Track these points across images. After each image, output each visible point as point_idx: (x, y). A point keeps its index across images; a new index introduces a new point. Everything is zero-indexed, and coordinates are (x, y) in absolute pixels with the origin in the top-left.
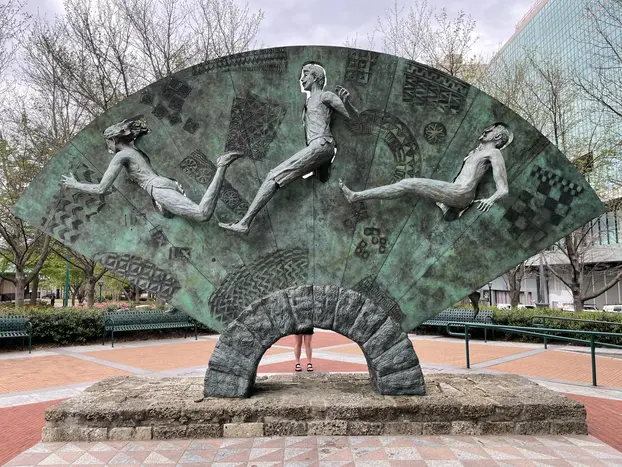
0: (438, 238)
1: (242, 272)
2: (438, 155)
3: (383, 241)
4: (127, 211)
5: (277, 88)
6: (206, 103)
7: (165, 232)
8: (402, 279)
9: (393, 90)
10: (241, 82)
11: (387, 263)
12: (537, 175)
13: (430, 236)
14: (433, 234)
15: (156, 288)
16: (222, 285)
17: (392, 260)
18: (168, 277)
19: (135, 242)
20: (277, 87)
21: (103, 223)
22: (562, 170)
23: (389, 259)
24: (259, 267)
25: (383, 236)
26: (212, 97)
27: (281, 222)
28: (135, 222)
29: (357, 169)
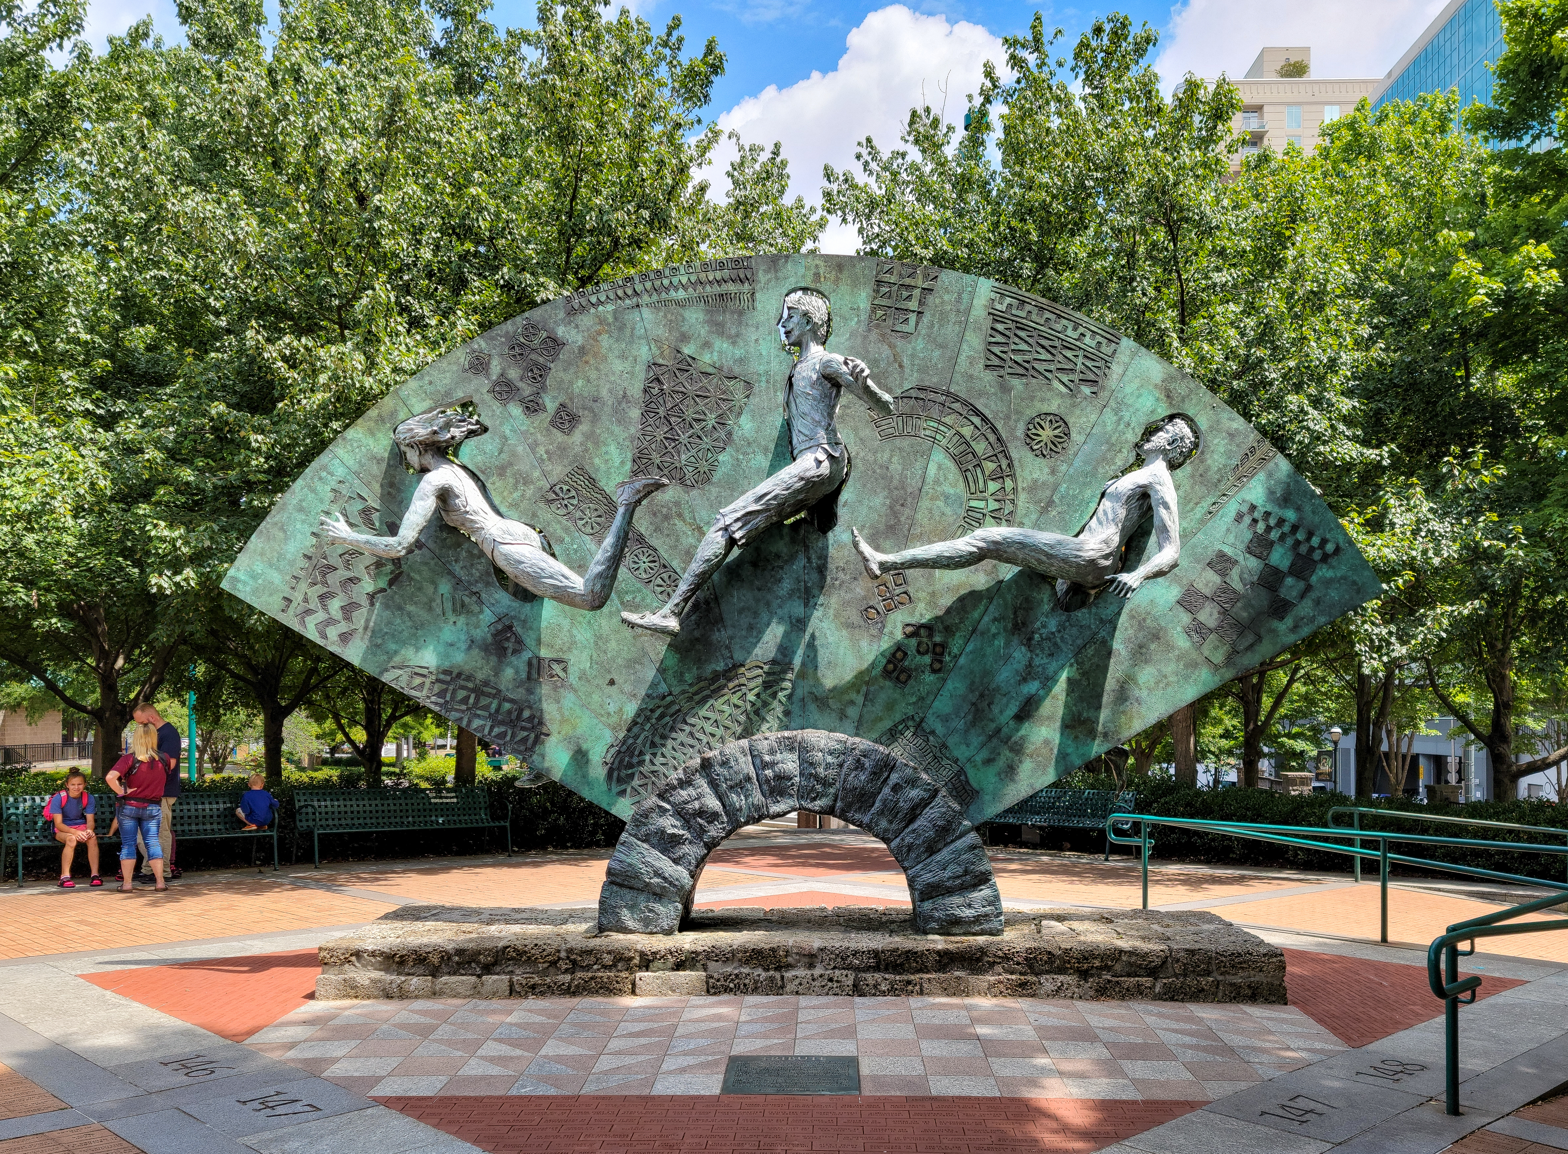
0: (1046, 644)
1: (668, 706)
2: (1051, 479)
3: (938, 649)
4: (445, 587)
5: (734, 343)
6: (593, 375)
7: (518, 629)
8: (973, 724)
9: (965, 346)
10: (661, 332)
11: (945, 692)
12: (1247, 520)
13: (1030, 639)
14: (1037, 636)
15: (505, 734)
16: (629, 730)
17: (955, 685)
18: (526, 714)
19: (464, 647)
20: (734, 340)
21: (400, 608)
22: (1298, 509)
23: (949, 685)
24: (697, 698)
25: (938, 639)
26: (605, 358)
27: (741, 611)
28: (461, 608)
29: (891, 508)
